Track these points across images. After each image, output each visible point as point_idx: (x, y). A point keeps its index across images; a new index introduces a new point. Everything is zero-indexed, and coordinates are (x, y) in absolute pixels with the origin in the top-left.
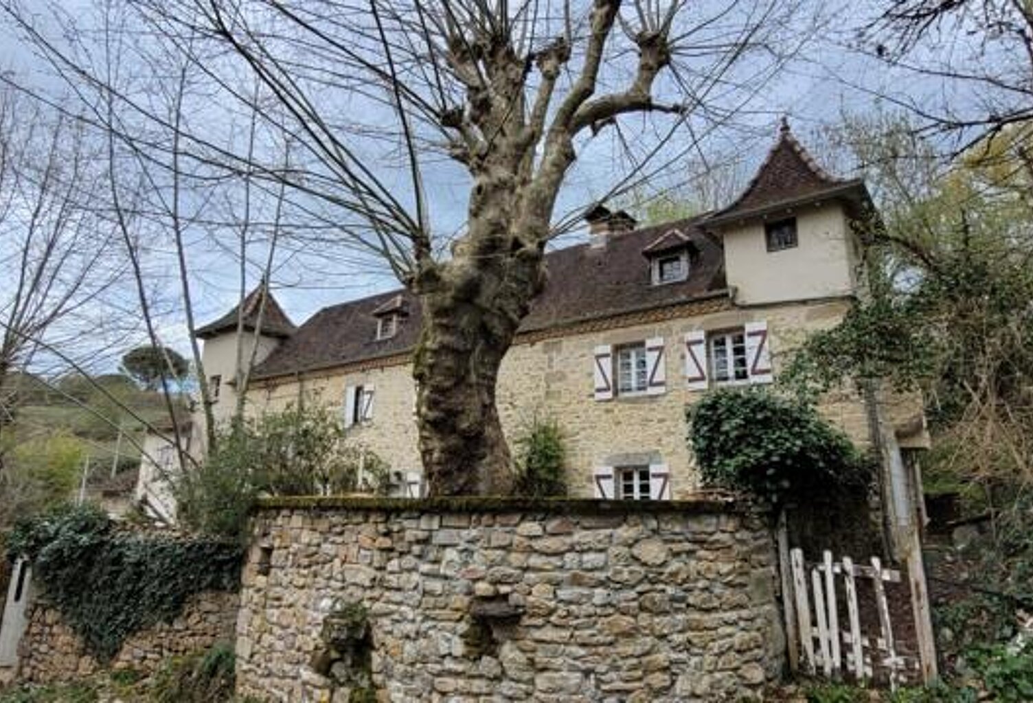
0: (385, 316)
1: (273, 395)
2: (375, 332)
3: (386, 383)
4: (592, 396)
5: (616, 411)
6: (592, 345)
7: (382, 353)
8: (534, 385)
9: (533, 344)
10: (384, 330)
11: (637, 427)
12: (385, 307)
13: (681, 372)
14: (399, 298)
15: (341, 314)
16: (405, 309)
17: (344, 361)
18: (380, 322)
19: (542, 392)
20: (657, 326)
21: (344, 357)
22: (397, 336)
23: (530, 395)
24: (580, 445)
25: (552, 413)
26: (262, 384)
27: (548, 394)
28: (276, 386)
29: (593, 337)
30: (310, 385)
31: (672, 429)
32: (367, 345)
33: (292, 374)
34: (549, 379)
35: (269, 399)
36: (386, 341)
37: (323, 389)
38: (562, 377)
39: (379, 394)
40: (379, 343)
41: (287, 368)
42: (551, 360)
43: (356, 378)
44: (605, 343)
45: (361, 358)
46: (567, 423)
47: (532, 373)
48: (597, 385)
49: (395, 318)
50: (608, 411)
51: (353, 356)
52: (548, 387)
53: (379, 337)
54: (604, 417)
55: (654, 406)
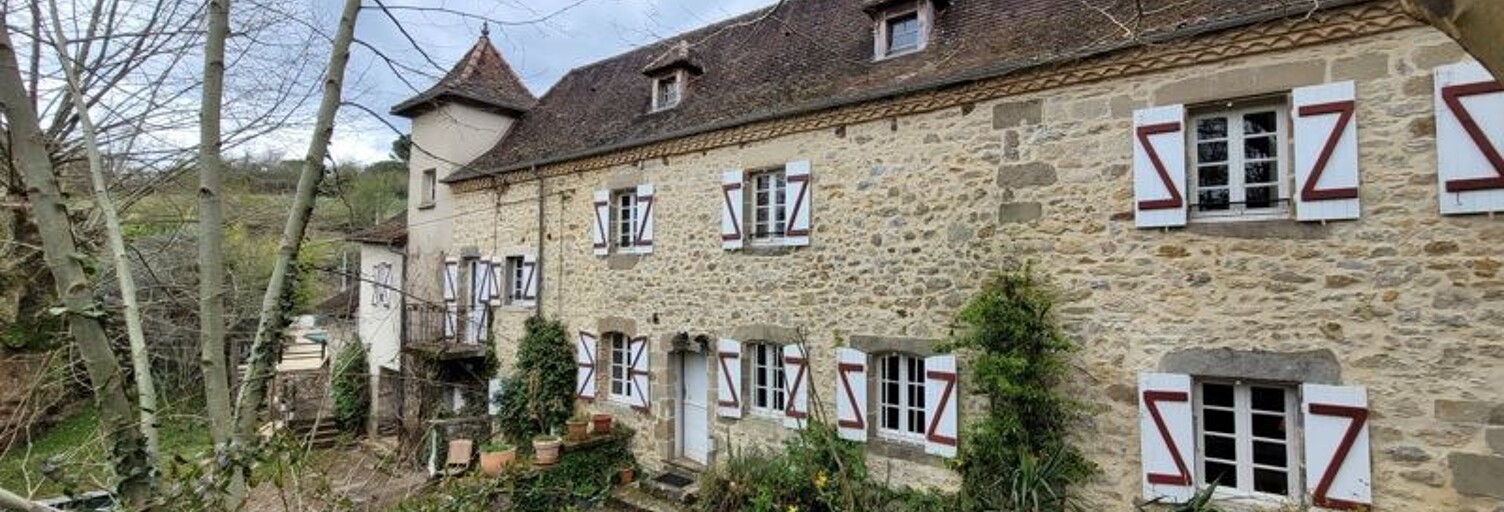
0: (664, 74)
1: (503, 199)
2: (649, 100)
3: (672, 182)
4: (1130, 216)
5: (1194, 251)
6: (1124, 109)
7: (664, 133)
8: (971, 192)
9: (967, 109)
10: (663, 99)
11: (1261, 292)
12: (663, 59)
13: (1419, 165)
14: (684, 45)
15: (596, 79)
16: (694, 62)
17: (603, 148)
18: (656, 82)
19: (990, 206)
20: (1329, 54)
21: (603, 142)
22: (684, 104)
23: (965, 210)
24: (1095, 318)
25: (1018, 250)
26: (488, 183)
27: (1009, 211)
28: (507, 185)
29: (1126, 88)
30: (555, 184)
31: (1378, 304)
32: (636, 122)
33: (527, 169)
34: (1009, 179)
35: (499, 205)
36: (667, 114)
37: (573, 191)
38: (1043, 175)
39: (663, 201)
40: (657, 116)
41: (520, 158)
42: (1013, 141)
43: (621, 174)
44: (1163, 98)
45: (629, 142)
46: (1054, 272)
47: (968, 168)
48: (1142, 195)
49: (679, 76)
50: (1169, 252)
51: (616, 140)
52: (1009, 195)
53: (655, 108)
54: (1163, 264)
55: (1317, 245)
